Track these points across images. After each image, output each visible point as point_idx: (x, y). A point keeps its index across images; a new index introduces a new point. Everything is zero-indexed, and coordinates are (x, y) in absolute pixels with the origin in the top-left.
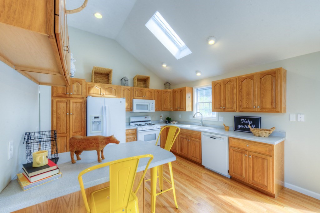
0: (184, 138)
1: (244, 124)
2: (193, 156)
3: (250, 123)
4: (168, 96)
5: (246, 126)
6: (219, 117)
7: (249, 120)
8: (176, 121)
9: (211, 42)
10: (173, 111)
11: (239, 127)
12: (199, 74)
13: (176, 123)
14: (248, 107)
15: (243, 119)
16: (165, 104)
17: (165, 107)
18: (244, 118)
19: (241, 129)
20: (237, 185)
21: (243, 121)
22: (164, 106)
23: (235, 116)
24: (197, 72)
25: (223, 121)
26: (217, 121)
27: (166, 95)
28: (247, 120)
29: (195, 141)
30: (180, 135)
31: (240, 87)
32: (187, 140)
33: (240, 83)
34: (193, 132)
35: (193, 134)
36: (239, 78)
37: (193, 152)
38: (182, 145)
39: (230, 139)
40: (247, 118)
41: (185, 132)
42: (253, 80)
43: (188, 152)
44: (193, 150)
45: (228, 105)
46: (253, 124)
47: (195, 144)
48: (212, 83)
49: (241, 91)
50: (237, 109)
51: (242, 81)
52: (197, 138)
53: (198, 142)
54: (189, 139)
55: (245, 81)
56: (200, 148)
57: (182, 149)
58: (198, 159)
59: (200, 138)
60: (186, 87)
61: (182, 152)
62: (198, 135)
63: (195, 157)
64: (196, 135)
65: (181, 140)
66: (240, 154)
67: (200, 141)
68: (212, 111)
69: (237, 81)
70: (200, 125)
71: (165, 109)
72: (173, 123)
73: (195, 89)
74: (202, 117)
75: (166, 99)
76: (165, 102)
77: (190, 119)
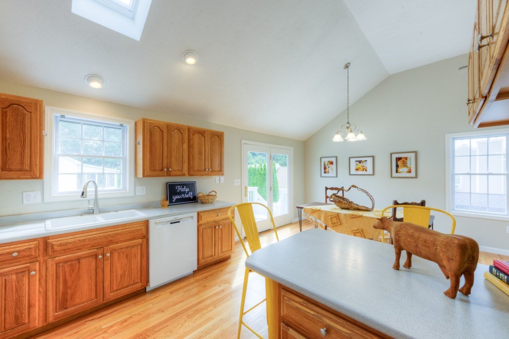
0: (78, 260)
1: (180, 193)
2: (120, 287)
3: (187, 190)
5: (183, 195)
6: (136, 187)
7: (185, 187)
11: (175, 198)
12: (95, 85)
15: (179, 187)
18: (180, 185)
19: (178, 201)
20: (210, 271)
21: (179, 189)
23: (167, 183)
25: (144, 193)
26: (133, 195)
28: (183, 187)
29: (128, 247)
30: (57, 258)
31: (192, 141)
32: (100, 257)
33: (192, 136)
34: (120, 228)
35: (120, 234)
36: (189, 129)
37: (121, 277)
38: (69, 284)
39: (199, 214)
40: (183, 185)
41: (89, 239)
42: (204, 137)
43: (98, 288)
44: (120, 272)
45: (175, 167)
46: (190, 191)
47: (127, 256)
48: (144, 121)
49: (192, 148)
50: (186, 173)
51: (193, 135)
52: (134, 239)
53: (138, 245)
54: (105, 251)
55: (196, 135)
56: (141, 256)
57: (69, 297)
58: (137, 283)
59: (145, 234)
60: (42, 101)
61: (66, 308)
62: (139, 230)
63: (126, 287)
64: (133, 232)
65: (61, 274)
66: (210, 229)
67: (143, 242)
68: (144, 176)
69: (187, 132)
70: (91, 212)
73: (52, 114)
74: (96, 191)
77: (26, 203)
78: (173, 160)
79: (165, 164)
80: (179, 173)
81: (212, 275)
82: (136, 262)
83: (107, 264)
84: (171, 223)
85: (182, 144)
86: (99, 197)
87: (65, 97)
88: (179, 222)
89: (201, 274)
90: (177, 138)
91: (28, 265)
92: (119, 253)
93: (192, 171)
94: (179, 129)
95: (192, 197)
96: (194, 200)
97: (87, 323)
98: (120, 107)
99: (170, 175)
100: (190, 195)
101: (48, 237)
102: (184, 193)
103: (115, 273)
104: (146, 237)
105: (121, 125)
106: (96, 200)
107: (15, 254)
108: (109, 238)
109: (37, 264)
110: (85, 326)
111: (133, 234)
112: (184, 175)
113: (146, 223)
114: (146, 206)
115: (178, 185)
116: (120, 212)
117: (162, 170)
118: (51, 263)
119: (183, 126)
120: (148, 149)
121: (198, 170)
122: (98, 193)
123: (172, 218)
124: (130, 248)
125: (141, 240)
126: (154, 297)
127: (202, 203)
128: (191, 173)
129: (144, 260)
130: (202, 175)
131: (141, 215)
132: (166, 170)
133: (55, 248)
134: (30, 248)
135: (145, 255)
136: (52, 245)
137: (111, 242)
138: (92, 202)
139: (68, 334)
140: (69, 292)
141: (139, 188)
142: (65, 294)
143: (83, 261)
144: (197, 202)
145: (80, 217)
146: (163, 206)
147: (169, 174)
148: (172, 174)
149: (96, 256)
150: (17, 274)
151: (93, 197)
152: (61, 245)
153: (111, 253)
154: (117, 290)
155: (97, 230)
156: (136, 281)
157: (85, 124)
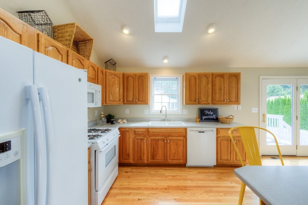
0: (158, 140)
1: (207, 115)
2: (173, 159)
3: (212, 114)
4: (116, 82)
5: (209, 116)
6: (183, 110)
7: (210, 111)
9: (211, 31)
10: (122, 104)
11: (204, 117)
12: (166, 61)
13: (125, 121)
14: (220, 100)
15: (207, 111)
16: (111, 94)
17: (111, 98)
19: (205, 119)
21: (206, 112)
22: (109, 96)
23: (199, 108)
24: (165, 57)
25: (187, 113)
26: (182, 114)
27: (113, 80)
28: (209, 111)
29: (177, 140)
30: (151, 137)
31: (214, 82)
32: (165, 141)
33: (214, 78)
34: (173, 130)
35: (173, 132)
36: (212, 74)
37: (174, 154)
38: (155, 149)
39: (217, 129)
40: (209, 110)
41: (162, 132)
42: (224, 78)
43: (165, 156)
44: (173, 152)
45: (203, 99)
46: (214, 114)
47: (176, 144)
48: (186, 74)
49: (215, 86)
50: (210, 102)
51: (215, 78)
52: (179, 136)
53: (182, 140)
54: (168, 139)
55: (218, 78)
56: (183, 146)
57: (155, 155)
58: (181, 160)
59: (185, 135)
60: (148, 73)
61: (154, 160)
62: (181, 132)
63: (176, 160)
64: (179, 133)
65: (152, 144)
66: (227, 141)
67: (184, 139)
68: (186, 104)
69: (211, 77)
70: (164, 120)
71: (111, 102)
72: (122, 122)
73: (152, 77)
74: (166, 111)
75: (113, 86)
76: (111, 90)
77: (145, 113)
78: (202, 94)
79: (197, 97)
80: (205, 102)
81: (227, 173)
82: (181, 148)
83: (168, 145)
84: (199, 132)
85: (208, 85)
86: (167, 113)
87: (156, 69)
88: (204, 132)
89: (219, 170)
90: (205, 81)
91: (143, 137)
92: (173, 142)
93: (214, 101)
94: (206, 75)
95: (215, 118)
96: (217, 120)
97: (161, 169)
98: (176, 69)
99: (200, 104)
100: (214, 116)
101: (149, 128)
102: (210, 115)
103: (171, 152)
104: (185, 137)
105: (177, 78)
106: (166, 115)
107: (140, 132)
108: (169, 134)
109: (146, 138)
110: (160, 171)
111: (179, 134)
112: (209, 104)
113: (186, 129)
114: (188, 120)
115: (206, 110)
116: (175, 122)
117: (195, 101)
118: (149, 139)
119: (209, 73)
120: (188, 89)
121: (219, 101)
122: (167, 112)
123: (200, 129)
124: (178, 141)
125: (183, 138)
126: (189, 171)
127: (222, 123)
128: (214, 103)
129: (185, 149)
130: (222, 104)
131: (184, 125)
132: (197, 100)
133: (151, 133)
134: (144, 131)
135: (185, 146)
136: (150, 132)
137: (169, 136)
138: (165, 116)
139: (154, 170)
140: (155, 153)
141: (184, 110)
142: (153, 153)
143: (160, 142)
144: (219, 121)
145: (160, 122)
146: (196, 121)
147: (199, 103)
148: (201, 103)
149: (164, 140)
150: (140, 140)
151: (165, 113)
152: (152, 132)
153: (170, 141)
154: (172, 160)
155: (164, 128)
156: (181, 159)
157: (163, 80)
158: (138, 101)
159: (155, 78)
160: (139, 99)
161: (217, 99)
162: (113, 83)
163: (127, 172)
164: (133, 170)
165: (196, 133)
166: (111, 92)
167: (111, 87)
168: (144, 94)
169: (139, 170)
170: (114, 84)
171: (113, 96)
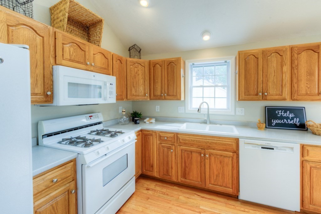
0: (191, 152)
1: (282, 118)
2: (216, 183)
3: (290, 116)
4: (140, 72)
5: (285, 120)
7: (288, 112)
8: (151, 118)
10: (149, 99)
11: (275, 122)
12: (206, 38)
13: (153, 121)
14: (309, 93)
15: (280, 111)
16: (134, 87)
17: (133, 92)
18: (282, 109)
19: (277, 125)
21: (280, 113)
22: (131, 90)
23: (266, 107)
24: (205, 32)
25: (243, 114)
26: (234, 114)
27: (136, 69)
28: (285, 112)
29: (221, 156)
30: (181, 147)
31: (296, 62)
32: (202, 155)
33: (296, 55)
34: (215, 139)
35: (216, 143)
36: (292, 49)
37: (217, 176)
38: (187, 165)
39: (303, 147)
40: (285, 110)
41: (197, 141)
42: (318, 53)
43: (202, 176)
44: (216, 173)
45: (272, 90)
46: (296, 117)
47: (221, 162)
48: (240, 53)
49: (297, 69)
50: (288, 96)
51: (299, 54)
52: (226, 150)
53: (230, 157)
54: (206, 153)
55: (304, 56)
56: (233, 167)
57: (187, 172)
58: (229, 188)
59: (235, 149)
60: (180, 57)
61: (186, 179)
62: (230, 145)
63: (220, 186)
64: (225, 145)
65: (183, 157)
67: (233, 156)
68: (239, 100)
69: (289, 53)
70: (205, 122)
71: (134, 97)
72: (148, 122)
73: (188, 64)
74: (208, 109)
75: (135, 78)
76: (133, 82)
77: (179, 112)
79: (260, 89)
80: (277, 97)
82: (228, 169)
83: (207, 161)
84: (262, 148)
85: (282, 66)
86: (210, 113)
88: (273, 149)
91: (170, 145)
92: (215, 157)
93: (296, 95)
94: (278, 52)
95: (298, 124)
96: (302, 127)
97: (196, 196)
98: (223, 48)
99: (266, 99)
100: (297, 121)
101: (178, 133)
102: (287, 118)
103: (212, 172)
104: (236, 152)
105: (226, 62)
106: (208, 115)
107: (166, 138)
108: (208, 144)
109: (174, 146)
111: (225, 147)
112: (284, 99)
113: (237, 140)
114: (245, 125)
115: (279, 109)
116: (223, 126)
117: (257, 94)
118: (179, 148)
119: (285, 47)
120: (243, 76)
121: (307, 94)
122: (210, 110)
123: (265, 143)
124: (223, 157)
125: (231, 153)
126: (243, 209)
127: (314, 133)
128: (295, 98)
129: (235, 171)
130: (313, 100)
131: (234, 132)
132: (261, 94)
133: (181, 140)
134: (171, 137)
135: (235, 166)
136: (179, 138)
137: (209, 148)
138: (206, 116)
139: (185, 195)
140: (187, 169)
141: (238, 109)
142: (185, 170)
143: (194, 154)
144: (307, 130)
145: (200, 124)
146: (259, 128)
147: (264, 98)
148: (268, 97)
149: (200, 153)
150: (167, 148)
151: (207, 113)
152: (183, 140)
153: (210, 156)
154: (214, 185)
155: (201, 136)
156: (228, 186)
157: (205, 66)
158: (168, 95)
159: (193, 64)
160: (168, 92)
161: (303, 92)
162: (136, 73)
163: (148, 189)
164: (156, 187)
165: (257, 148)
166: (133, 85)
167: (133, 79)
168: (175, 85)
169: (164, 190)
170: (137, 75)
171: (136, 90)
